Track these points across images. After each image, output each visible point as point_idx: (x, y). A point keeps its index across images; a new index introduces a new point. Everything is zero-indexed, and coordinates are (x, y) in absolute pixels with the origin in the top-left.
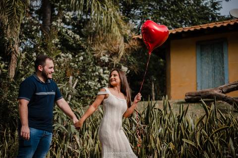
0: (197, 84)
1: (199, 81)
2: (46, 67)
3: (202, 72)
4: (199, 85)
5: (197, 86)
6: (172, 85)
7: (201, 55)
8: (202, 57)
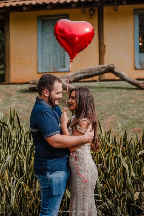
0: (38, 61)
1: (40, 59)
2: (53, 93)
3: (42, 49)
4: (40, 62)
5: (38, 64)
6: (12, 61)
7: (43, 31)
8: (43, 33)
